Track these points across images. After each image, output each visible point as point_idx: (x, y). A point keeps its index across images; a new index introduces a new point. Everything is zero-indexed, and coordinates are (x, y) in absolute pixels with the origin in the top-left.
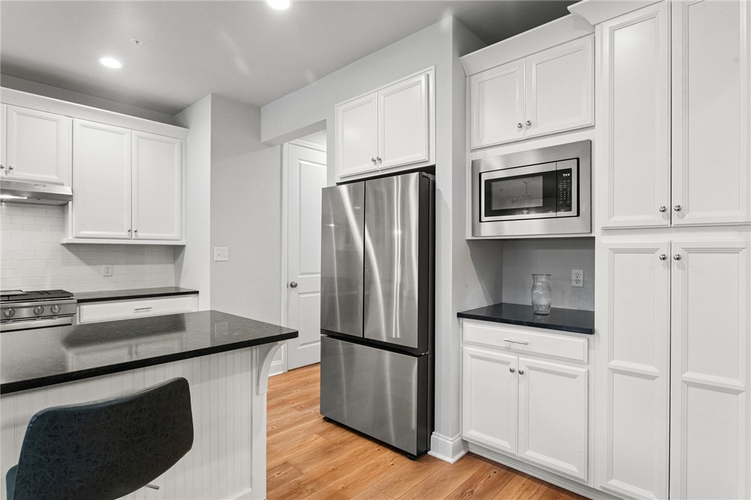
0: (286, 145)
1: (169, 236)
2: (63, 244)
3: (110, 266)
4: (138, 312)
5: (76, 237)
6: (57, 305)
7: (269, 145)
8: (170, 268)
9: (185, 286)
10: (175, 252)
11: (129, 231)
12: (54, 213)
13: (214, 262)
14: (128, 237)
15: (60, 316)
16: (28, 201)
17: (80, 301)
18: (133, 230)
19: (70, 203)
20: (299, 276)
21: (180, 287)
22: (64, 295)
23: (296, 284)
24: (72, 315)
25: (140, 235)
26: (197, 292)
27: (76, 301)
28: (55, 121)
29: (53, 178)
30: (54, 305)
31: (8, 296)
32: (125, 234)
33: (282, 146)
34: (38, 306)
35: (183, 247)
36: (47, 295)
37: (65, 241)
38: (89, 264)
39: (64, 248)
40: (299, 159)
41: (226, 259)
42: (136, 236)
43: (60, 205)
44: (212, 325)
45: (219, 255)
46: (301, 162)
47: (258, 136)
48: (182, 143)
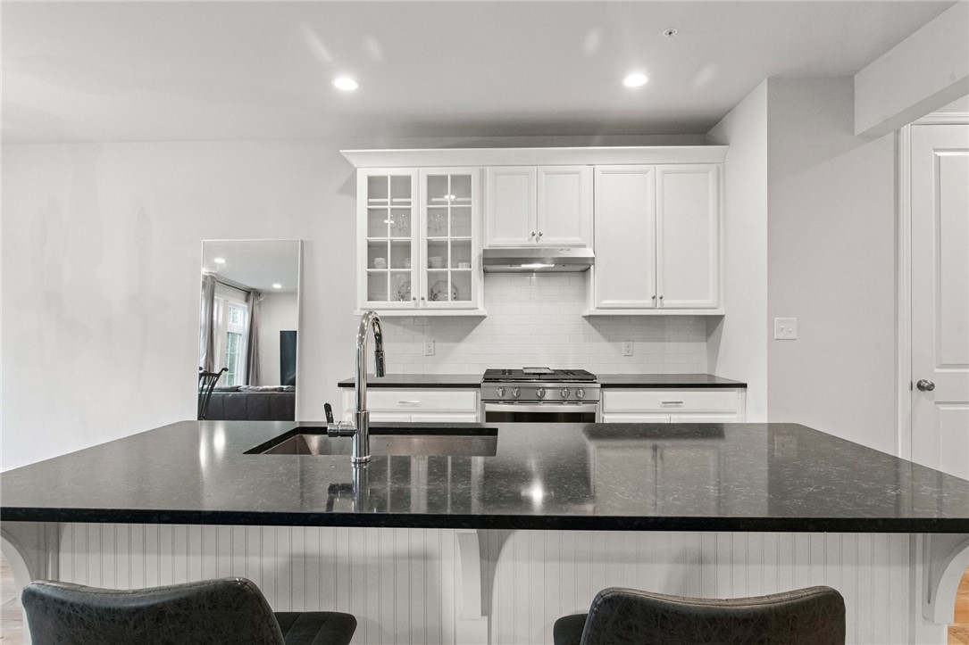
0: (906, 130)
1: (703, 304)
2: (584, 317)
3: (631, 343)
4: (665, 407)
5: (598, 308)
6: (582, 388)
7: (870, 136)
8: (702, 347)
9: (723, 375)
10: (709, 325)
11: (653, 298)
12: (575, 281)
13: (773, 341)
14: (651, 306)
15: (586, 402)
16: (556, 270)
17: (604, 386)
18: (658, 297)
19: (592, 267)
20: (936, 370)
21: (716, 375)
22: (585, 377)
23: (933, 385)
24: (595, 402)
25: (666, 302)
26: (744, 386)
27: (599, 385)
28: (578, 173)
29: (576, 240)
30: (579, 389)
31: (540, 374)
32: (648, 302)
33: (898, 132)
34: (564, 388)
35: (721, 317)
36: (572, 376)
37: (587, 313)
38: (609, 341)
39: (586, 322)
40: (935, 150)
41: (793, 336)
42: (662, 303)
43: (582, 271)
44: (771, 441)
45: (782, 329)
46: (939, 154)
47: (850, 127)
48: (718, 168)
